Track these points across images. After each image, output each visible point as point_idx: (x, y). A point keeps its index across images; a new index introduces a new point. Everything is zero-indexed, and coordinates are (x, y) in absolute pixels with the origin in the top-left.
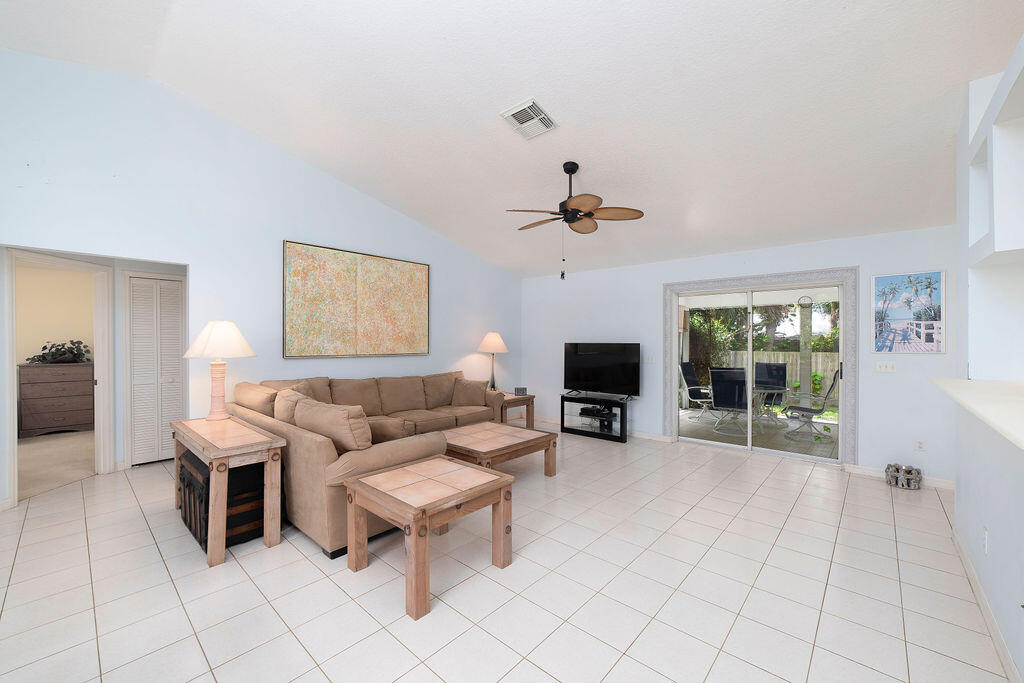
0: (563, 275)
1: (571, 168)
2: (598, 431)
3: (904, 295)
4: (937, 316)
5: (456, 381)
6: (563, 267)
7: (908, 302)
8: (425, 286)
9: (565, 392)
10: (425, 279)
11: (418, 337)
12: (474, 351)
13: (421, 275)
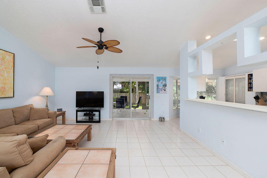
0: (98, 67)
1: (101, 30)
2: (88, 120)
3: (161, 81)
4: (166, 86)
5: (31, 109)
6: (98, 64)
7: (162, 83)
8: (12, 64)
9: (77, 108)
10: (12, 60)
11: (7, 89)
12: (37, 95)
13: (10, 58)
